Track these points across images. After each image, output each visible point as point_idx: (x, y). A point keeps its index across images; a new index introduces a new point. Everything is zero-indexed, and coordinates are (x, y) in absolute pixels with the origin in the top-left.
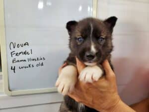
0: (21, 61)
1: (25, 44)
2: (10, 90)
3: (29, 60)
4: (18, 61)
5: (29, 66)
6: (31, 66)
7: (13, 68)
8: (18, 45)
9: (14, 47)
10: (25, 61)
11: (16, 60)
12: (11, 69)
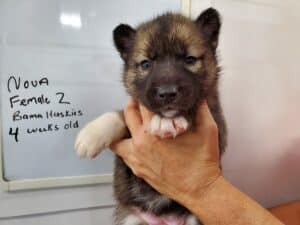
0: (32, 116)
1: (41, 82)
2: (5, 179)
3: (50, 114)
4: (26, 117)
5: (49, 127)
6: (53, 127)
7: (14, 131)
8: (27, 82)
9: (17, 88)
10: (40, 116)
11: (21, 114)
12: (10, 133)
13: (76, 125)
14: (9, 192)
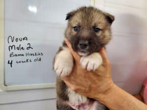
0: (19, 55)
1: (24, 39)
2: (5, 85)
3: (27, 54)
4: (16, 55)
6: (29, 61)
7: (10, 62)
8: (17, 39)
9: (12, 41)
10: (23, 55)
11: (14, 54)
13: (40, 60)
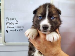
0: (11, 27)
1: (14, 19)
2: (5, 42)
3: (16, 27)
5: (15, 30)
7: (7, 31)
8: (10, 19)
10: (13, 27)
11: (9, 27)
12: (6, 31)
13: (22, 30)
14: (6, 45)
